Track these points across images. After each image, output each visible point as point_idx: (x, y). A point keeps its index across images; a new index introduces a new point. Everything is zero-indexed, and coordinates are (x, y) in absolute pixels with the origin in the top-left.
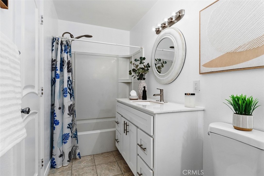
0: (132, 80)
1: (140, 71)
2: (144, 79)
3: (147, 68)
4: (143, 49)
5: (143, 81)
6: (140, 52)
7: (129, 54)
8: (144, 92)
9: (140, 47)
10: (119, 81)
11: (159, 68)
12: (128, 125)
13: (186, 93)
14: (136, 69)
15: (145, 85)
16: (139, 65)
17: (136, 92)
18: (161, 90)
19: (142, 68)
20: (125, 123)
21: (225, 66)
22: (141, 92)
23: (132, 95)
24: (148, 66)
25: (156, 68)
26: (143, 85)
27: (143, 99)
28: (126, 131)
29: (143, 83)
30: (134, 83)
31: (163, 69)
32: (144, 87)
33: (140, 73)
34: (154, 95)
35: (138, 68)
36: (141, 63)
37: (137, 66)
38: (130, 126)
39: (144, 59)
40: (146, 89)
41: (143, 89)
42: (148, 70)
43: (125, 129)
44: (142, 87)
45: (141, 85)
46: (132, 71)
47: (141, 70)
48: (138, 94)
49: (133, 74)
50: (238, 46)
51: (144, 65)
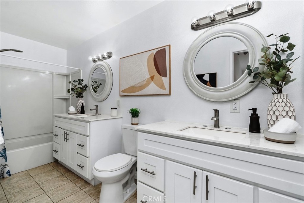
0: (69, 96)
1: (78, 90)
2: (82, 97)
3: (85, 88)
4: (81, 71)
5: (81, 99)
6: (78, 72)
7: (66, 72)
8: (83, 107)
9: (78, 69)
10: (55, 97)
11: (95, 88)
12: (68, 134)
13: (112, 107)
14: (75, 88)
15: (83, 102)
16: (78, 85)
17: (75, 108)
18: (96, 106)
19: (80, 88)
20: (65, 133)
21: (131, 93)
22: (79, 107)
23: (71, 110)
24: (86, 86)
25: (93, 88)
26: (81, 102)
27: (81, 114)
28: (66, 139)
29: (81, 100)
30: (71, 99)
31: (98, 89)
32: (83, 104)
33: (79, 92)
34: (91, 110)
35: (77, 87)
36: (79, 84)
37: (76, 86)
38: (70, 134)
39: (82, 81)
40: (84, 105)
41: (81, 105)
42: (85, 89)
43: (66, 138)
44: (80, 103)
45: (79, 102)
46: (70, 89)
47: (80, 89)
48: (77, 109)
49: (71, 92)
50: (135, 84)
51: (82, 86)
